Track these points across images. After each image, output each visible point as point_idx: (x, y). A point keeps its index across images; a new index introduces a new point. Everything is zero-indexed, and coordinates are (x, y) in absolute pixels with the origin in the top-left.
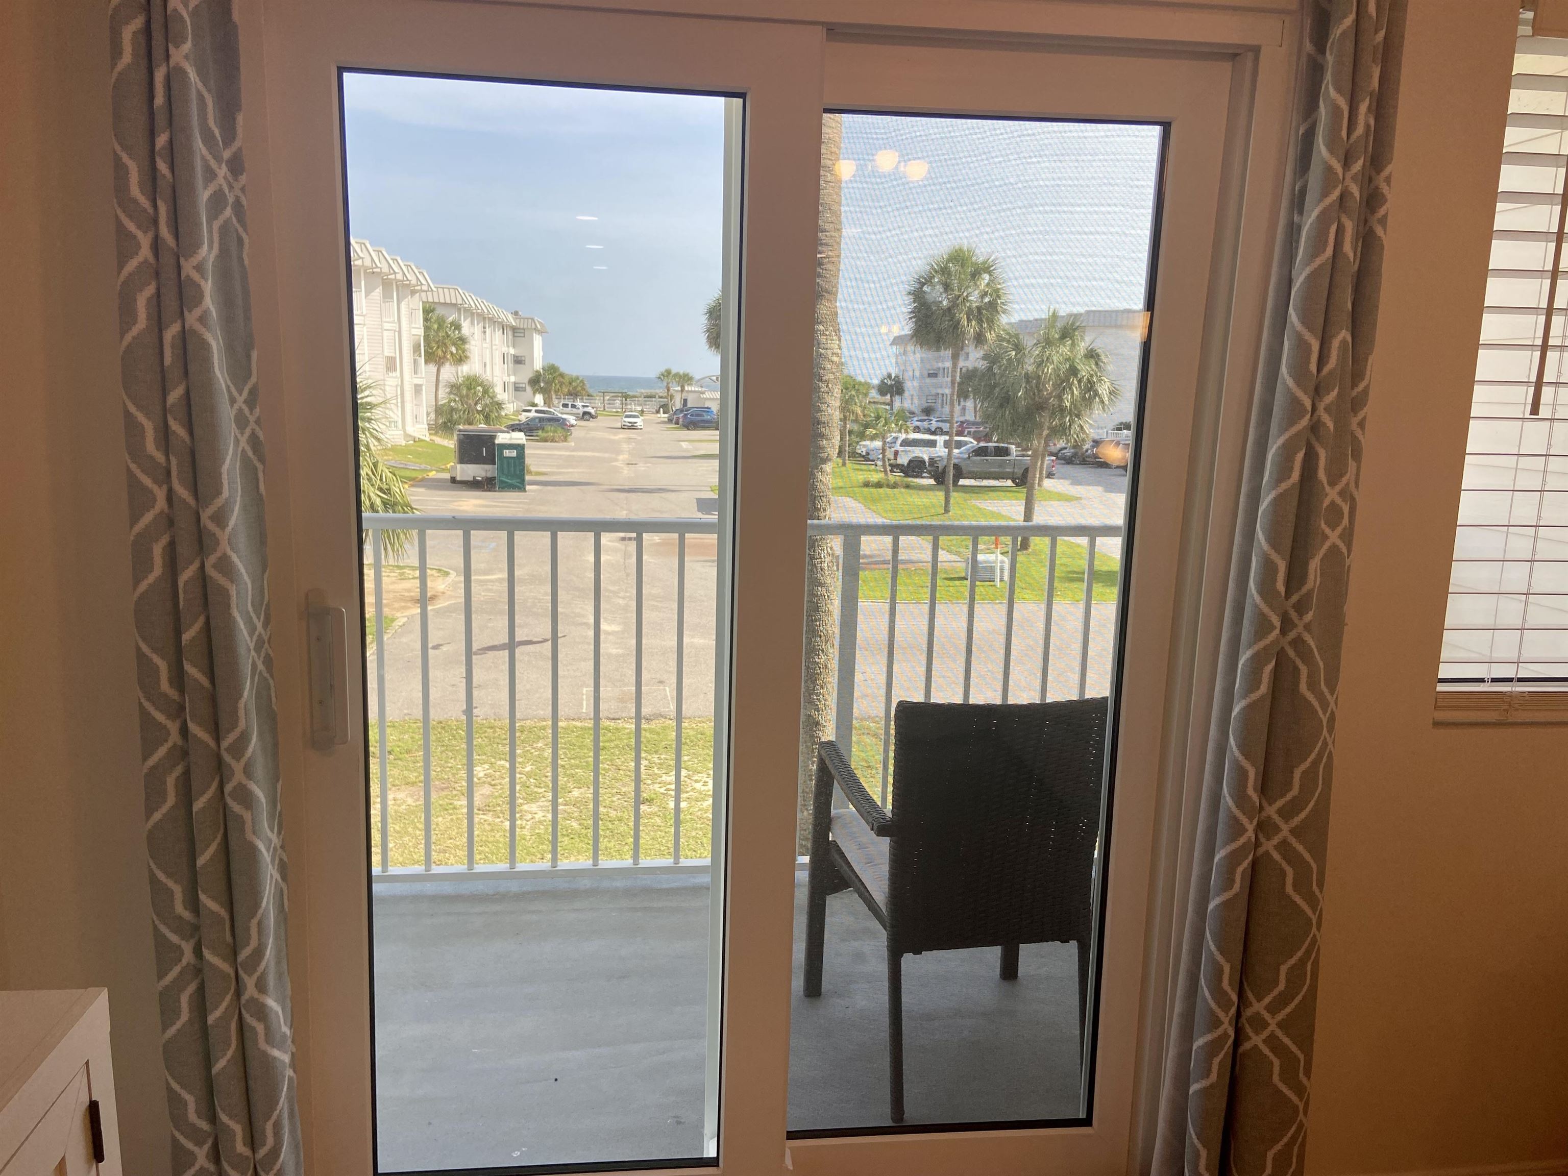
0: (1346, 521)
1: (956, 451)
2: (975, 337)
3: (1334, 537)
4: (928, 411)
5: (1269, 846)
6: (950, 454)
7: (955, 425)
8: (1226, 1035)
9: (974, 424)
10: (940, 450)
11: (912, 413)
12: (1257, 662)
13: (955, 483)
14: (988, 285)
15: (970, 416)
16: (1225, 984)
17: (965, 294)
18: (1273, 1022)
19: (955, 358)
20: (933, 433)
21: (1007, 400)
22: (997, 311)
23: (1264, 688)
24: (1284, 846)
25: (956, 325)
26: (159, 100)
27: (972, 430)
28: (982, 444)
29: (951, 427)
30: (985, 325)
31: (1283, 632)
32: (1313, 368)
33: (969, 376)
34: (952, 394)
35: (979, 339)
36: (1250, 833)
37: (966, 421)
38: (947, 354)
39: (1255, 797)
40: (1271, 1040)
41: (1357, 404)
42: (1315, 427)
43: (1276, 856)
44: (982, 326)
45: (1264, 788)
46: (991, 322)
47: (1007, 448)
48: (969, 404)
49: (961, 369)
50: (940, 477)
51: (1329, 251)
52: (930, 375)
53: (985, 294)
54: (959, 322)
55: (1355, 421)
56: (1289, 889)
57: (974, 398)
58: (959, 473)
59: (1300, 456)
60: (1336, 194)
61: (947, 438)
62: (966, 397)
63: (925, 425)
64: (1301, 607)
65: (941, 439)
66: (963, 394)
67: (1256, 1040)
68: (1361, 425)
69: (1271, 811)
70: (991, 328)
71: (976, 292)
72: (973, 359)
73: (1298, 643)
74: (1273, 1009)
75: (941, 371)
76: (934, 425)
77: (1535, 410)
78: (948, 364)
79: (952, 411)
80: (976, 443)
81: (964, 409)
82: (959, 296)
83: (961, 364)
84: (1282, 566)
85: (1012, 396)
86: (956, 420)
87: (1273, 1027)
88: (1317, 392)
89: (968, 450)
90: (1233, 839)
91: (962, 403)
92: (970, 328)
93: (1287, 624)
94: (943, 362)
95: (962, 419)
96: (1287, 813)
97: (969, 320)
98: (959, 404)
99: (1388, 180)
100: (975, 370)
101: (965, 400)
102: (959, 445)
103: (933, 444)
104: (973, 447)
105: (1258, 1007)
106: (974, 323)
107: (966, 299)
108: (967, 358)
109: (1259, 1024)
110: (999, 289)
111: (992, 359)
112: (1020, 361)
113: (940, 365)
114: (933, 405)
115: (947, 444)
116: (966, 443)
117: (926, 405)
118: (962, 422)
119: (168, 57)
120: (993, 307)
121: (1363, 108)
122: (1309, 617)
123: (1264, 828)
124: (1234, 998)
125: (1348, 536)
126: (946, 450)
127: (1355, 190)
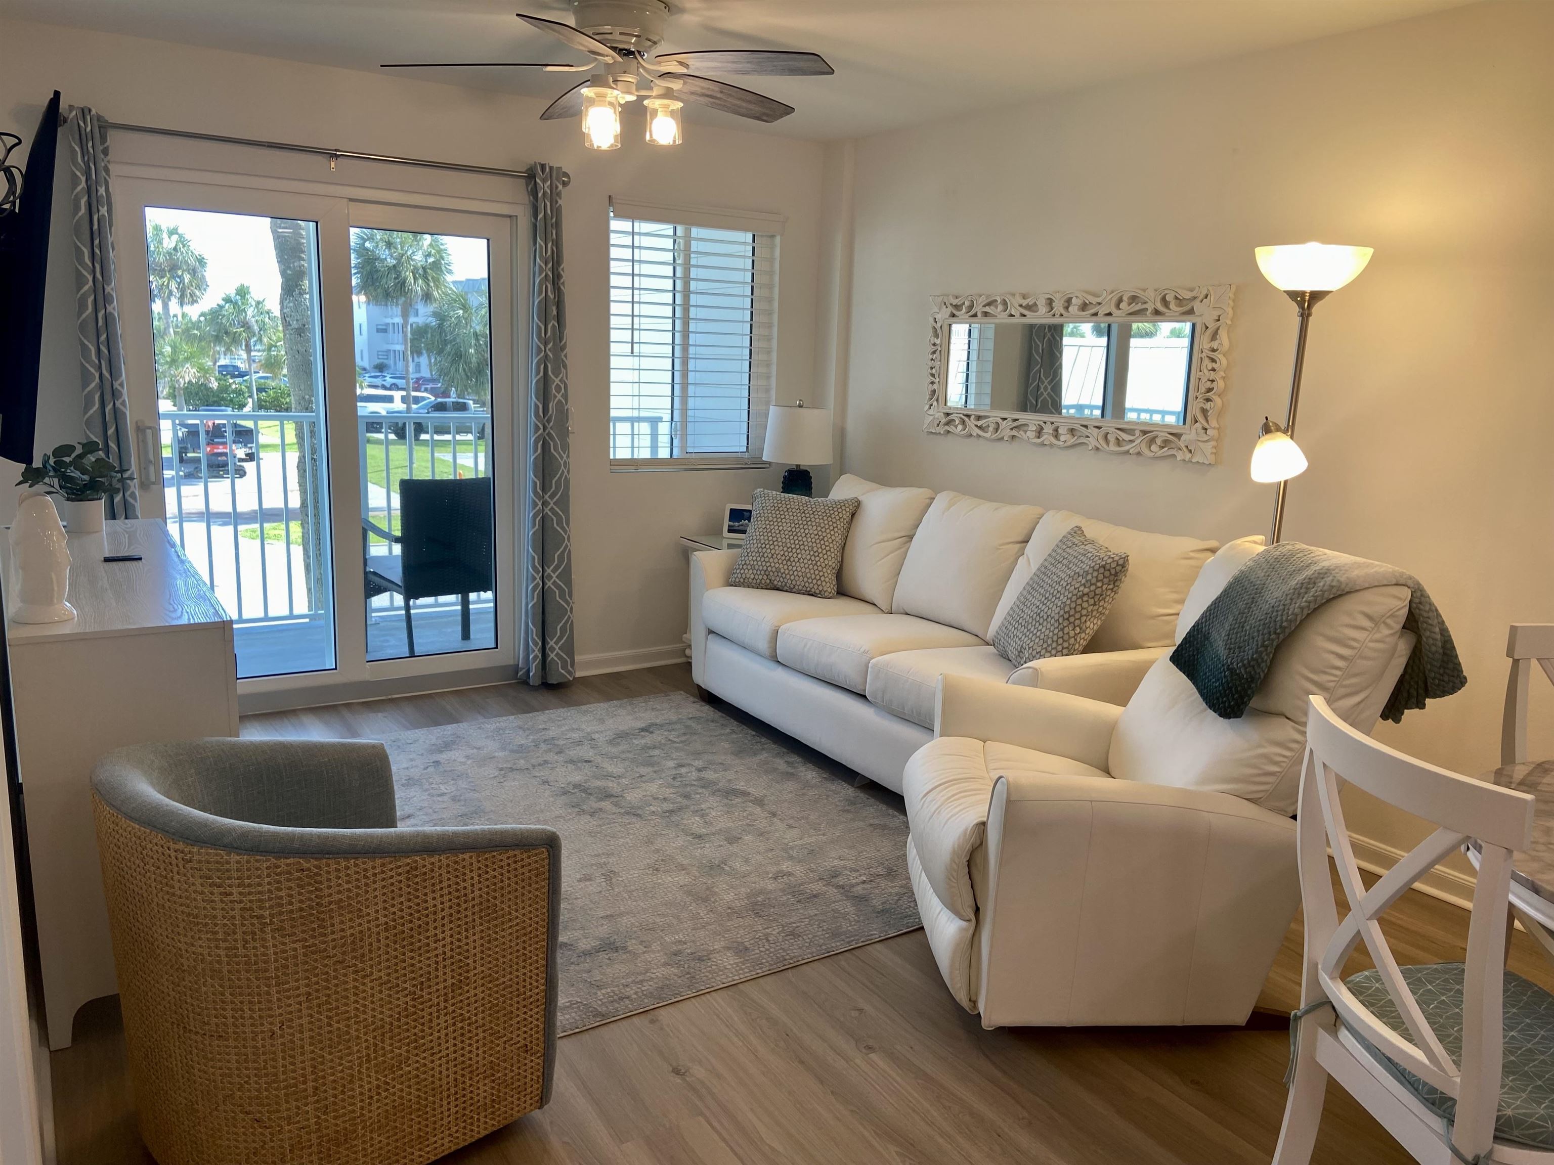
0: (563, 390)
1: (414, 406)
2: (423, 295)
3: (559, 396)
4: (381, 368)
5: (547, 510)
6: (409, 410)
7: (411, 381)
8: (538, 583)
9: (433, 380)
10: (398, 405)
11: (364, 369)
12: (536, 442)
13: (417, 438)
14: (431, 245)
15: (425, 373)
16: (537, 564)
17: (409, 253)
18: (554, 576)
19: (405, 315)
20: (390, 389)
21: (459, 356)
22: (442, 271)
23: (539, 451)
24: (552, 509)
25: (403, 283)
26: (96, 227)
27: (429, 386)
28: (439, 400)
29: (408, 383)
30: (432, 284)
31: (544, 430)
32: (543, 335)
33: (420, 333)
34: (406, 349)
35: (427, 297)
36: (540, 506)
37: (422, 378)
38: (398, 310)
39: (541, 493)
40: (554, 583)
41: (563, 349)
42: (546, 356)
43: (550, 513)
44: (429, 285)
45: (544, 489)
46: (436, 281)
47: (465, 403)
48: (424, 360)
49: (411, 325)
50: (401, 433)
51: (544, 295)
52: (378, 331)
53: (429, 255)
54: (404, 282)
55: (563, 355)
56: (555, 525)
57: (429, 356)
58: (420, 428)
59: (542, 366)
60: (544, 274)
61: (404, 393)
62: (420, 354)
63: (378, 381)
64: (549, 421)
65: (397, 395)
66: (416, 351)
67: (549, 584)
68: (566, 356)
69: (546, 497)
70: (437, 287)
71: (420, 252)
72: (423, 315)
73: (549, 434)
74: (554, 571)
75: (391, 327)
76: (389, 381)
77: (632, 352)
78: (398, 320)
79: (407, 366)
80: (433, 398)
81: (418, 366)
82: (403, 255)
83: (412, 320)
84: (541, 406)
85: (463, 353)
86: (411, 376)
87: (554, 578)
88: (546, 344)
89: (426, 405)
90: (534, 508)
91: (416, 359)
92: (418, 287)
93: (545, 428)
94: (392, 317)
95: (418, 375)
96: (551, 497)
97: (415, 279)
98: (413, 361)
99: (563, 270)
100: (427, 326)
101: (418, 357)
102: (417, 400)
103: (390, 399)
104: (430, 402)
105: (549, 571)
106: (420, 281)
107: (409, 258)
108: (417, 315)
109: (550, 577)
110: (442, 250)
111: (441, 317)
112: (468, 320)
113: (389, 321)
114: (385, 361)
115: (404, 400)
116: (424, 399)
117: (379, 361)
118: (418, 379)
119: (98, 211)
120: (437, 266)
121: (550, 245)
122: (551, 424)
123: (545, 504)
124: (541, 569)
125: (565, 396)
126: (405, 406)
127: (550, 274)
